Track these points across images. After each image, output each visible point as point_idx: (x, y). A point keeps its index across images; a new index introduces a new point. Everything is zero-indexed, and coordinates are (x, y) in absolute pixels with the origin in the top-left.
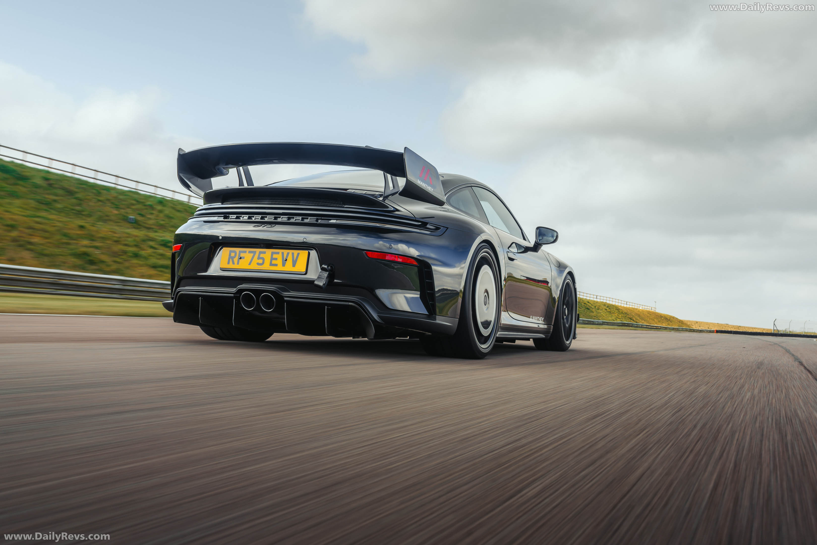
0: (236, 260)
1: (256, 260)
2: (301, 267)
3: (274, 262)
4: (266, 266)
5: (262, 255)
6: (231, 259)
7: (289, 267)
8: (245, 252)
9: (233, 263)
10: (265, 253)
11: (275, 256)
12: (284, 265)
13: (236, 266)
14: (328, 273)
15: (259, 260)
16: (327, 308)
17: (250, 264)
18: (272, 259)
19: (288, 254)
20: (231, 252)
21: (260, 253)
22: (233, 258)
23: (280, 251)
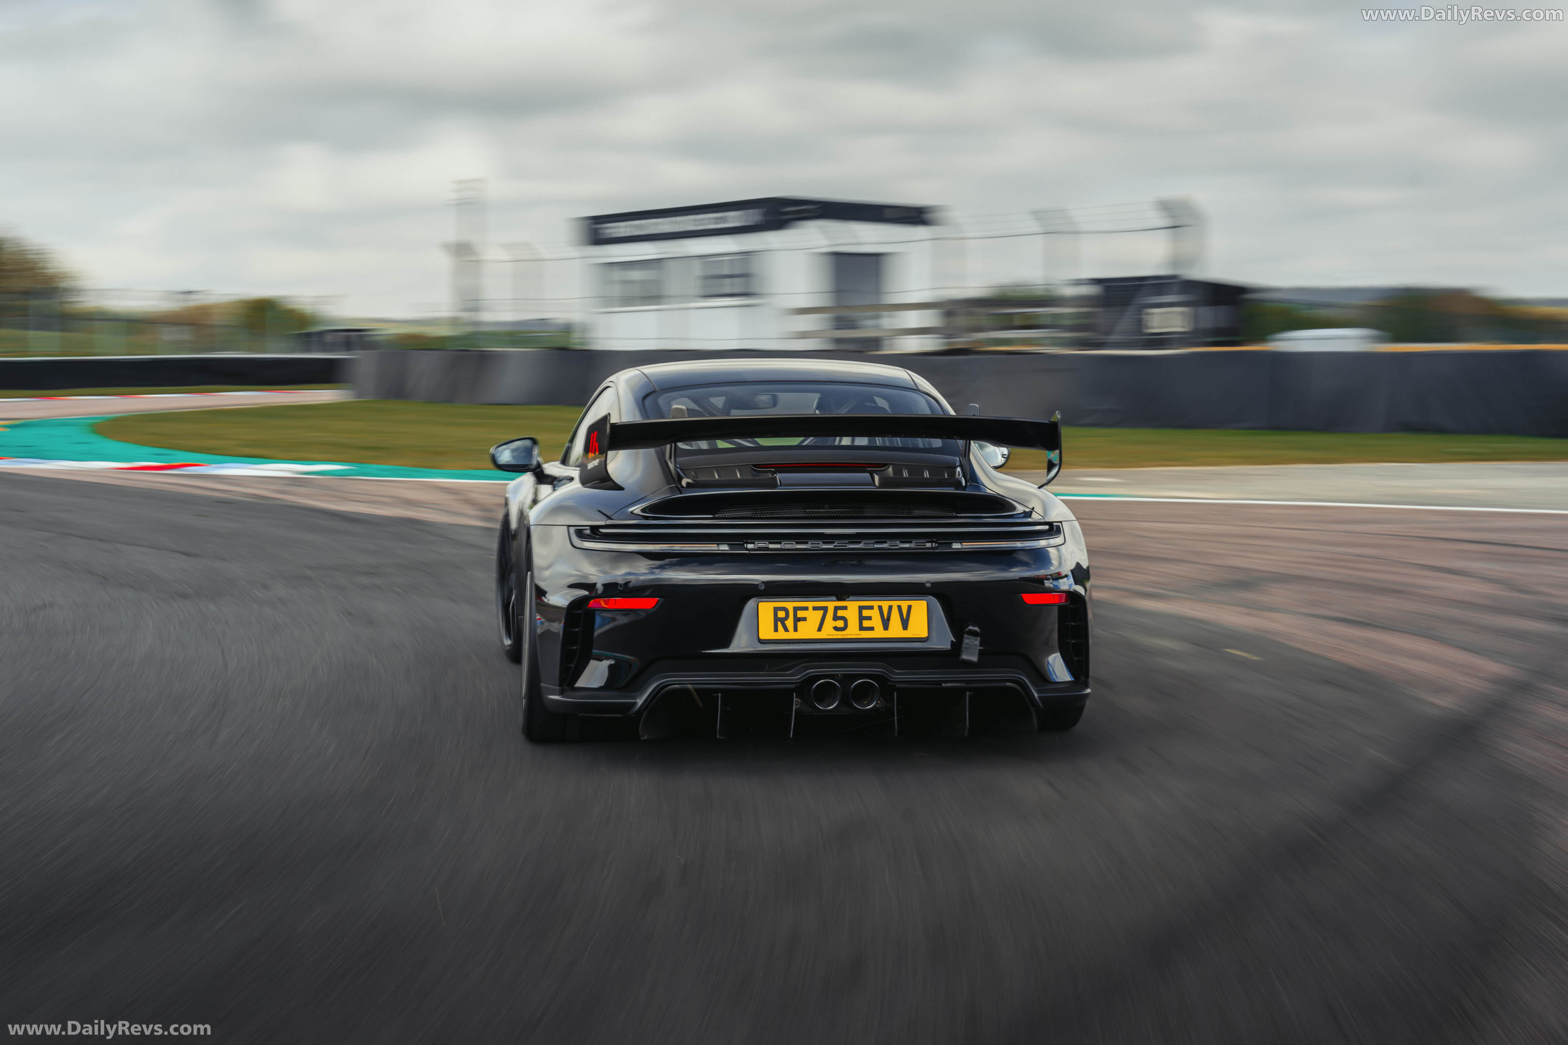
0: (790, 623)
1: (830, 622)
2: (918, 628)
3: (866, 624)
4: (853, 631)
5: (840, 613)
6: (779, 623)
7: (895, 630)
8: (806, 609)
9: (786, 630)
10: (845, 608)
11: (866, 613)
12: (886, 627)
13: (791, 635)
15: (838, 621)
16: (970, 694)
17: (820, 629)
18: (862, 618)
19: (890, 607)
20: (776, 609)
21: (836, 609)
22: (783, 621)
23: (875, 604)
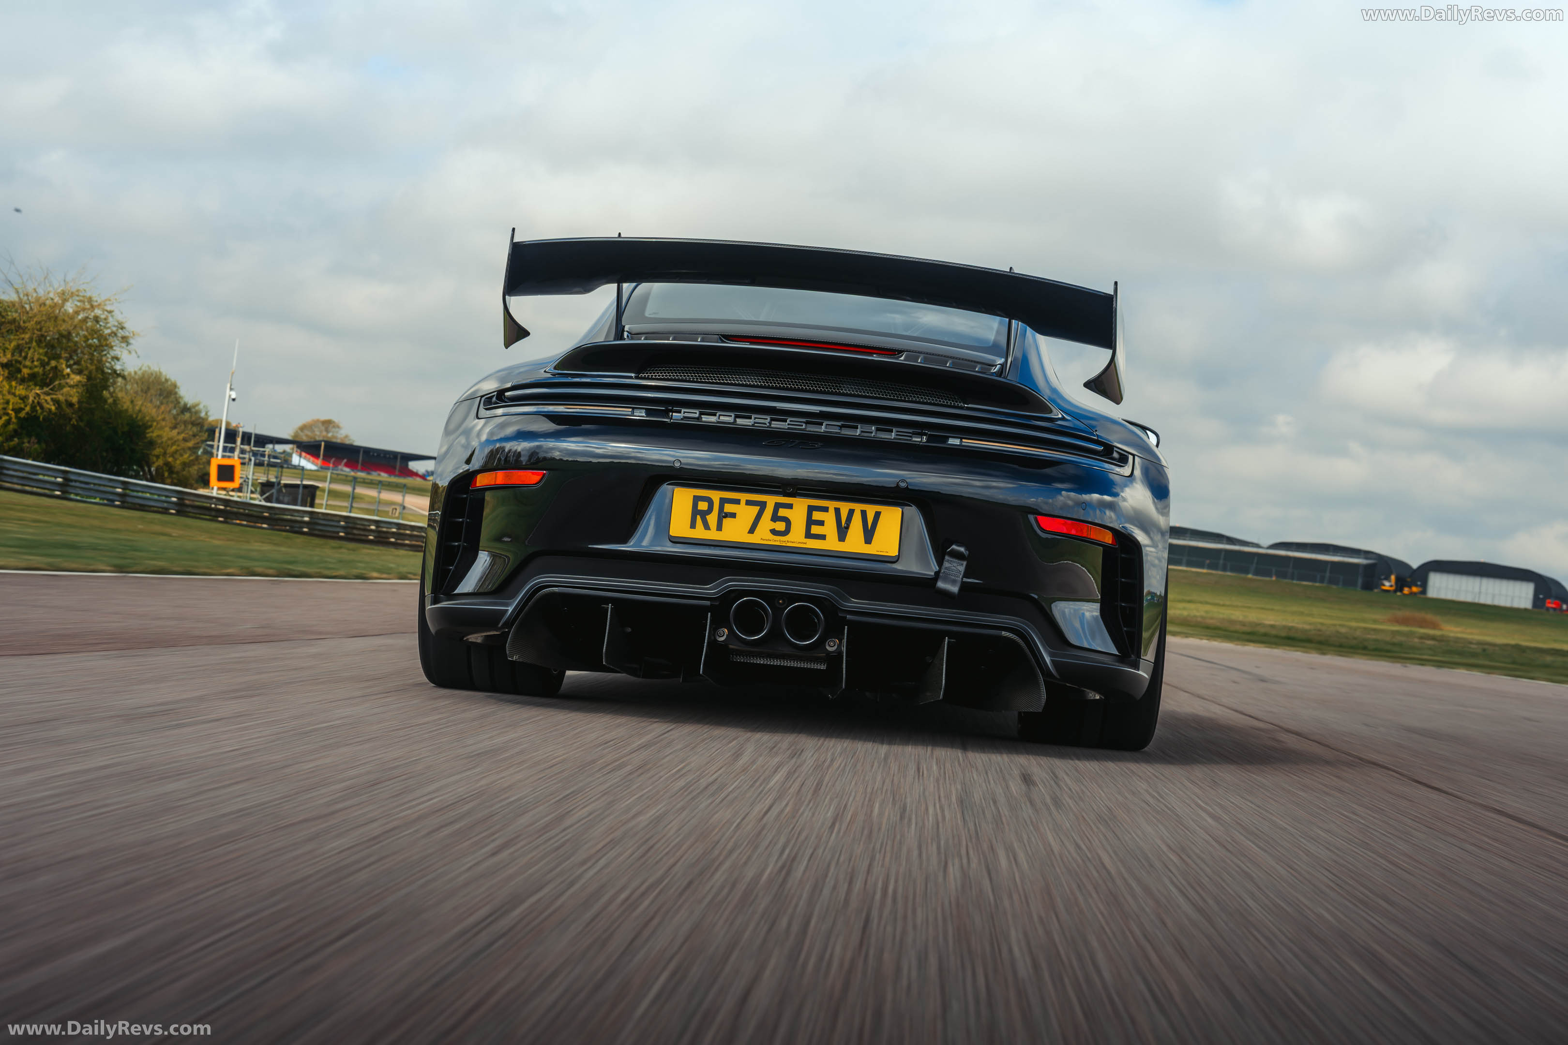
0: (712, 519)
1: (766, 523)
2: (886, 543)
3: (815, 530)
4: (796, 538)
5: (782, 512)
6: (698, 517)
7: (855, 543)
8: (737, 502)
9: (707, 527)
10: (790, 506)
11: (817, 516)
12: (842, 536)
13: (712, 535)
14: (965, 563)
15: (777, 522)
16: (949, 642)
17: (752, 530)
18: (810, 522)
19: (851, 512)
20: (696, 499)
21: (778, 506)
22: (704, 514)
23: (832, 505)
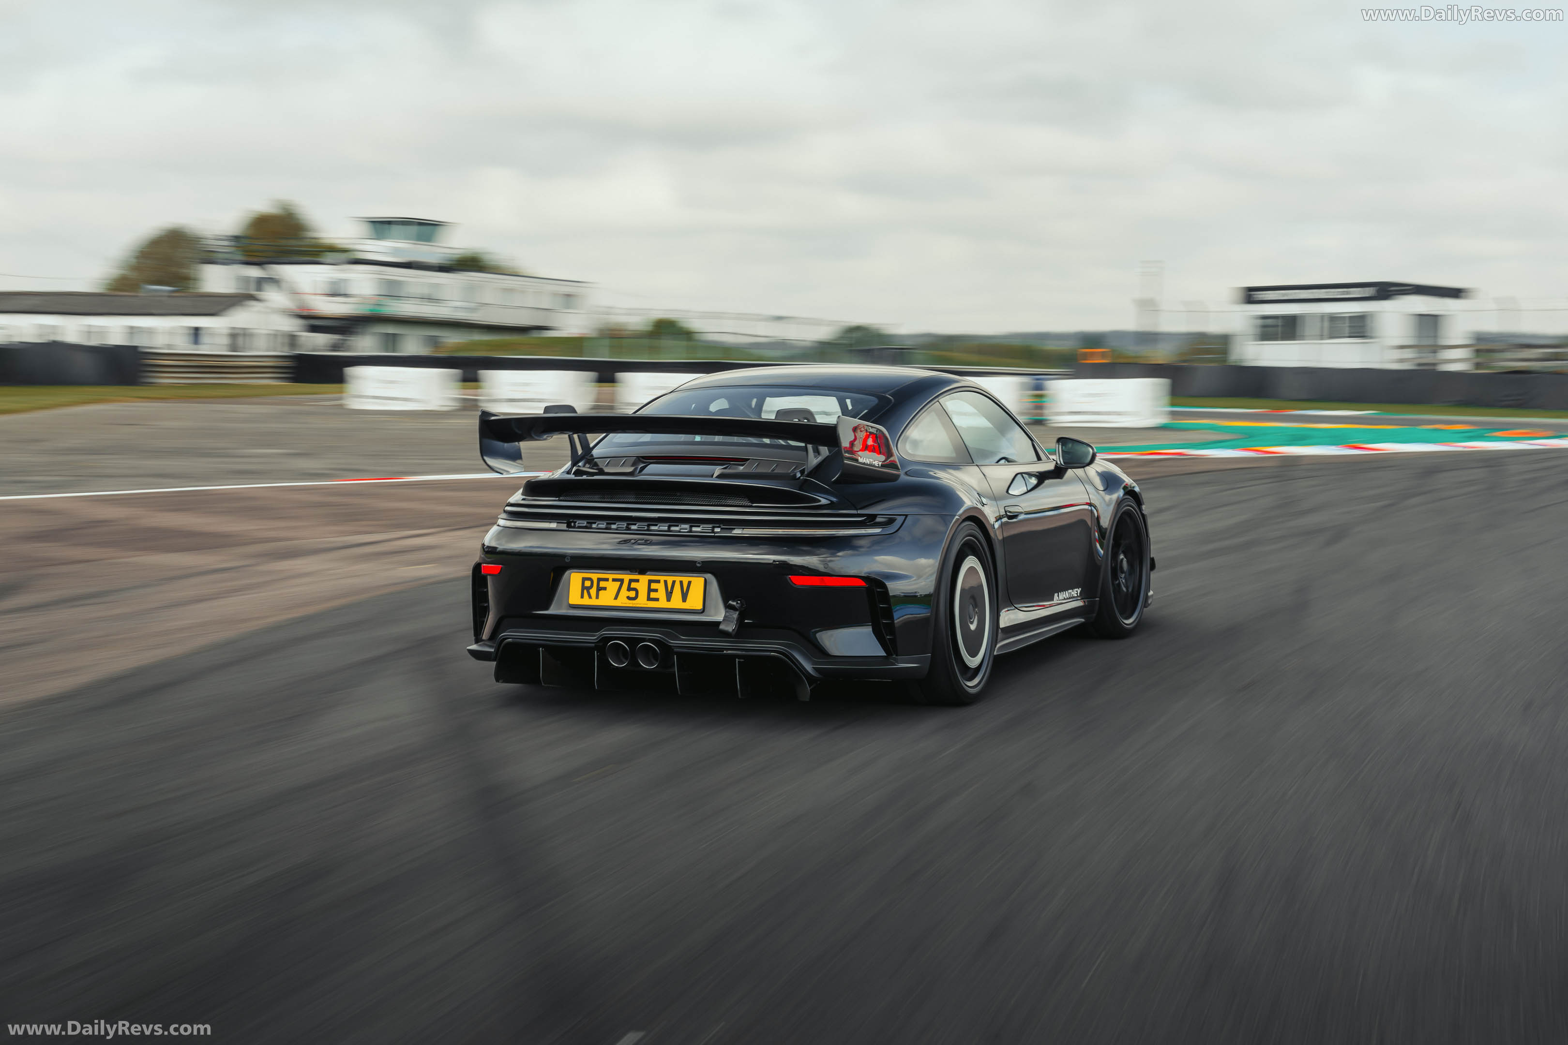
0: (593, 591)
1: (624, 593)
2: (695, 601)
3: (653, 595)
4: (642, 601)
5: (633, 585)
6: (585, 591)
7: (676, 602)
8: (607, 580)
9: (590, 597)
10: (637, 581)
11: (654, 586)
12: (669, 599)
13: (594, 602)
14: (737, 613)
15: (631, 592)
16: (738, 661)
17: (616, 598)
18: (650, 590)
19: (674, 582)
20: (584, 579)
21: (631, 581)
22: (588, 589)
23: (662, 578)
